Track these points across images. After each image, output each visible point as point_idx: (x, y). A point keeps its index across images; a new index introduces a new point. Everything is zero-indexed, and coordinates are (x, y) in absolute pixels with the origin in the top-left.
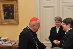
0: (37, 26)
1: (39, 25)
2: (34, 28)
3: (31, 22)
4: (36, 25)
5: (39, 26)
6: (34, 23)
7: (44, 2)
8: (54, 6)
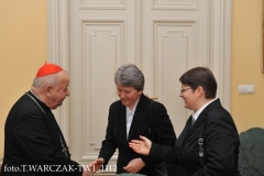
0: (58, 91)
1: (64, 87)
2: (49, 95)
3: (40, 78)
4: (56, 88)
5: (65, 90)
6: (49, 79)
7: (84, 6)
8: (122, 22)
